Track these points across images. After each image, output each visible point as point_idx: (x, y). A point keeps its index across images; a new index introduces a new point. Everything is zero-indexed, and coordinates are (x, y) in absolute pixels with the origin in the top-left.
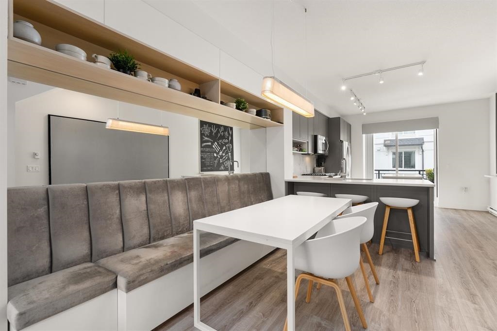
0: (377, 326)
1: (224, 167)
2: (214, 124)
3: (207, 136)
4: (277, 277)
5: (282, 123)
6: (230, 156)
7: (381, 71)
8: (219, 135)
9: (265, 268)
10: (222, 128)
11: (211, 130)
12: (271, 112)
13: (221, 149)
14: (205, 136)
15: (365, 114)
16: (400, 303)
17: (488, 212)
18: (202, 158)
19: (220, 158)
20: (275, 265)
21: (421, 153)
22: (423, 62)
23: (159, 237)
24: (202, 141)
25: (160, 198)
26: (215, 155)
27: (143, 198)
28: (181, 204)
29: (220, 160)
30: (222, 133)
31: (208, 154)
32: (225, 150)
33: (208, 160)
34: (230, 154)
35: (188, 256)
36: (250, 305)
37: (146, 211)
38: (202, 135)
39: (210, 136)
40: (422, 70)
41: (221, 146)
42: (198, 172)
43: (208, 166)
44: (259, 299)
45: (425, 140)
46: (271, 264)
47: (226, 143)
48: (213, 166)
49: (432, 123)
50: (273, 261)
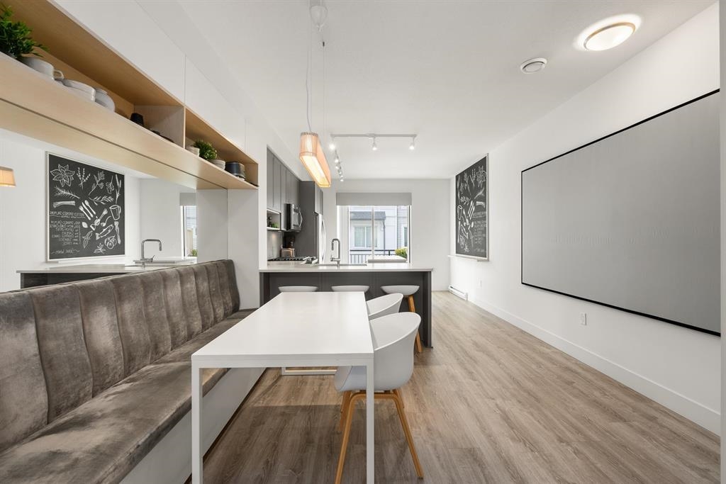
0: (418, 430)
1: (105, 247)
2: (82, 166)
3: (66, 188)
4: (283, 414)
5: (257, 186)
6: (117, 228)
7: (374, 136)
8: (94, 188)
9: (257, 407)
10: (101, 176)
11: (75, 176)
12: (246, 167)
13: (99, 214)
14: (61, 188)
15: (342, 180)
16: (425, 400)
17: (448, 291)
18: (52, 231)
19: (94, 232)
20: (269, 398)
21: (382, 229)
22: (414, 136)
23: (69, 404)
24: (53, 197)
25: (67, 325)
26: (85, 225)
27: (31, 330)
28: (107, 329)
29: (94, 236)
30: (102, 184)
31: (68, 223)
32: (106, 216)
33: (69, 235)
34: (116, 224)
35: (167, 421)
36: (268, 465)
37: (38, 357)
38: (53, 184)
39: (74, 187)
40: (413, 144)
41: (99, 209)
42: (43, 260)
43: (68, 247)
44: (276, 452)
45: (386, 215)
46: (264, 399)
47: (109, 204)
48: (80, 247)
49: (405, 198)
50: (264, 393)
